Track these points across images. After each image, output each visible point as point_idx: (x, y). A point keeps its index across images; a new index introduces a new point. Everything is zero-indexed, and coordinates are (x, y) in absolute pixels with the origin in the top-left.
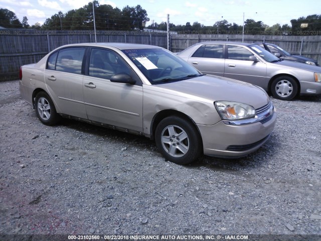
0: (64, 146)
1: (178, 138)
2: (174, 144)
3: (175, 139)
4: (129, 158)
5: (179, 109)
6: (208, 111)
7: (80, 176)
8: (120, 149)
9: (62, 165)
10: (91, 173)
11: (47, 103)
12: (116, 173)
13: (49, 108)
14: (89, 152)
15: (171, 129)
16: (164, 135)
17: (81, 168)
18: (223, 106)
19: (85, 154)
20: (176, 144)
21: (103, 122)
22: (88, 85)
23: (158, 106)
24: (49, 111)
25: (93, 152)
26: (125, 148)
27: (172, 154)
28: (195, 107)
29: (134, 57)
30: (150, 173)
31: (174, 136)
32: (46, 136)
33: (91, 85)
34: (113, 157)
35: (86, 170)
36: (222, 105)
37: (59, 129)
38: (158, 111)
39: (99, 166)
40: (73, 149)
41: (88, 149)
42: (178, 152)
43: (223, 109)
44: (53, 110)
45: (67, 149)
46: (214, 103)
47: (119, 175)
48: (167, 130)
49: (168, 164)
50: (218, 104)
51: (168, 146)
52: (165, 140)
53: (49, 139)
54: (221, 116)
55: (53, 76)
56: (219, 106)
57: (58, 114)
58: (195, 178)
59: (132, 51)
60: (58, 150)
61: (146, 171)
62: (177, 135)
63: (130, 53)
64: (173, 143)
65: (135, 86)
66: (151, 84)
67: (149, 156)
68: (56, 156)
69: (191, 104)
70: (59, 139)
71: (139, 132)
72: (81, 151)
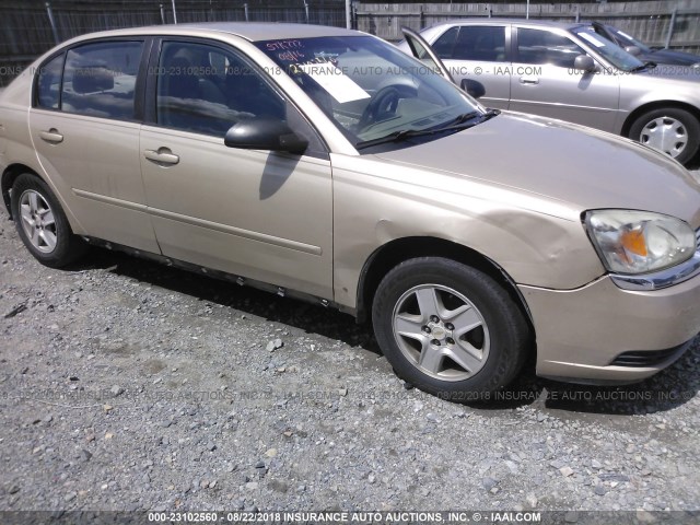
0: (97, 341)
1: (448, 324)
2: (435, 342)
3: (440, 326)
4: (295, 380)
5: (457, 237)
6: (560, 245)
7: (150, 462)
8: (263, 346)
9: (90, 416)
10: (183, 447)
11: (46, 208)
12: (261, 445)
13: (50, 219)
14: (173, 361)
15: (426, 296)
16: (402, 311)
17: (148, 427)
18: (612, 229)
19: (159, 367)
20: (443, 342)
21: (209, 265)
22: (155, 156)
23: (385, 225)
24: (52, 228)
25: (184, 359)
26: (278, 342)
27: (429, 370)
28: (514, 232)
29: (294, 62)
30: (368, 443)
31: (436, 318)
32: (46, 306)
33: (165, 156)
34: (246, 378)
35: (167, 435)
36: (609, 223)
37: (83, 278)
38: (385, 239)
39: (205, 419)
40: (122, 351)
41: (167, 351)
42: (448, 363)
43: (613, 237)
44: (62, 226)
45: (106, 351)
46: (583, 216)
47: (271, 453)
48: (414, 296)
49: (418, 403)
50: (595, 220)
51: (416, 344)
52: (404, 326)
53: (56, 317)
54: (603, 261)
55: (53, 130)
56: (599, 229)
57: (79, 238)
58: (513, 457)
59: (288, 45)
60: (78, 355)
61: (353, 433)
62: (446, 314)
63: (281, 50)
64: (432, 337)
65: (304, 157)
66: (356, 153)
67: (353, 371)
68: (74, 379)
69: (500, 220)
70: (83, 314)
71: (320, 299)
72: (145, 356)
